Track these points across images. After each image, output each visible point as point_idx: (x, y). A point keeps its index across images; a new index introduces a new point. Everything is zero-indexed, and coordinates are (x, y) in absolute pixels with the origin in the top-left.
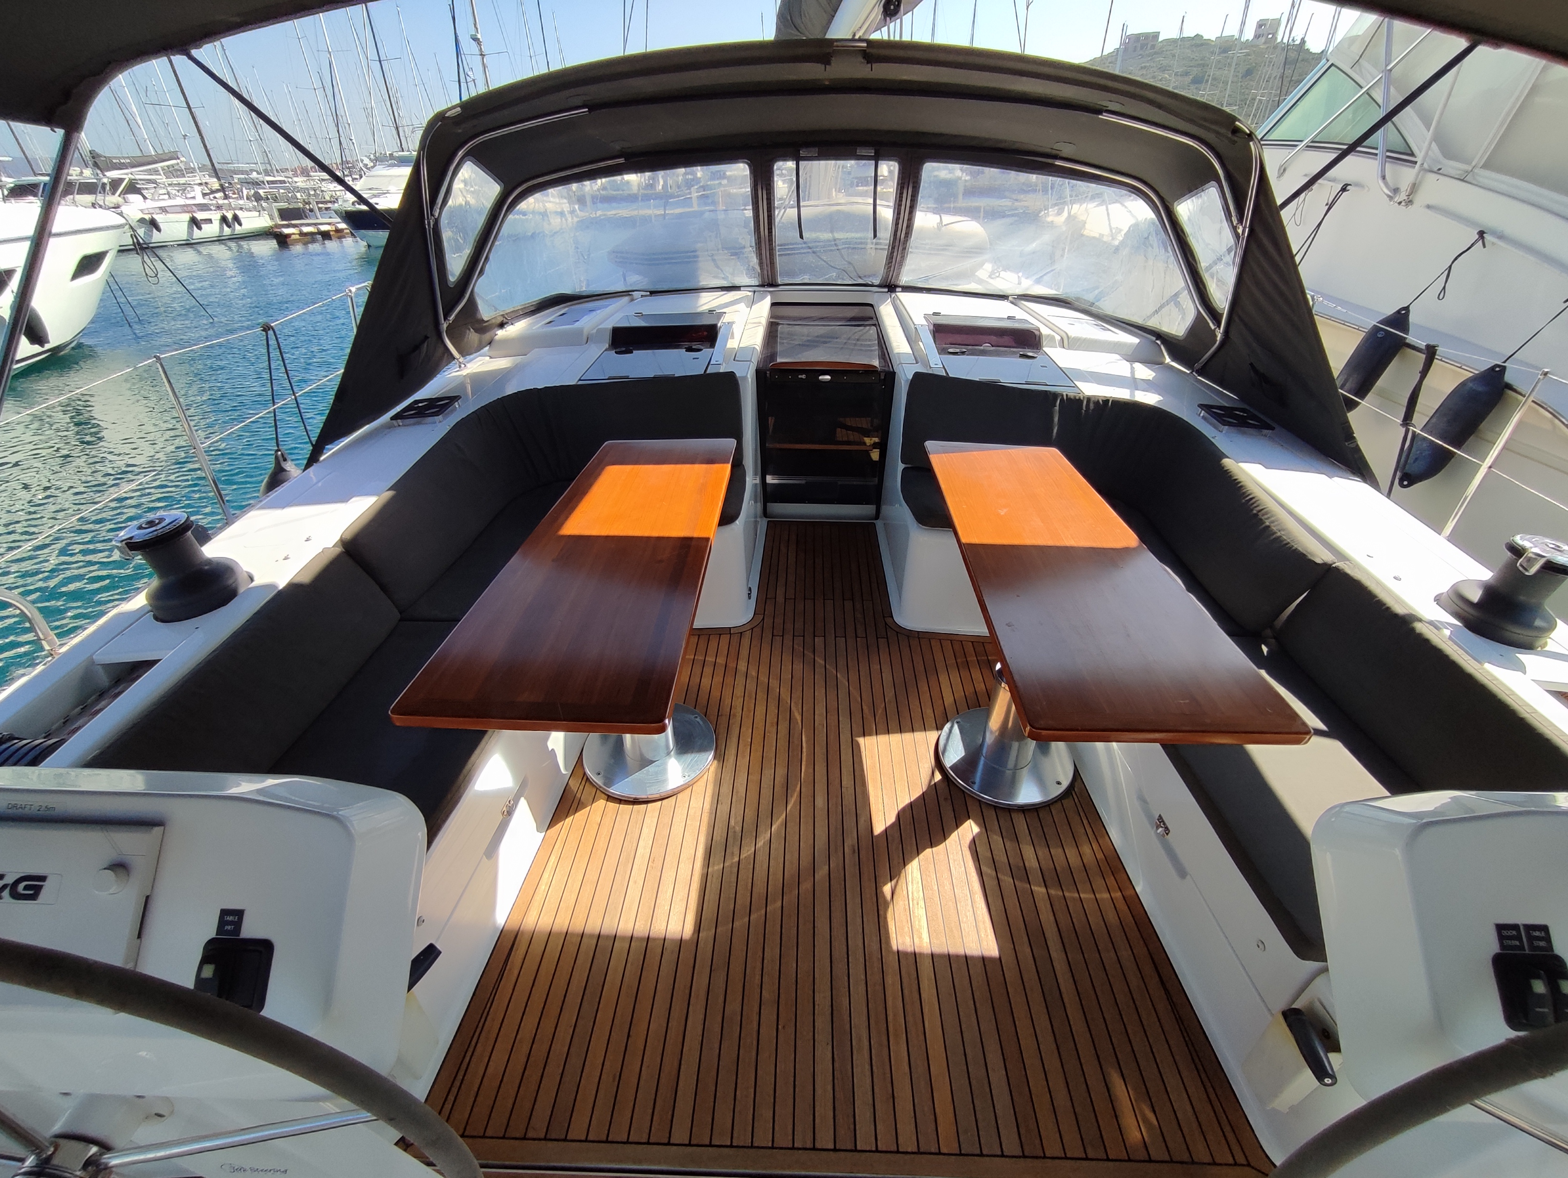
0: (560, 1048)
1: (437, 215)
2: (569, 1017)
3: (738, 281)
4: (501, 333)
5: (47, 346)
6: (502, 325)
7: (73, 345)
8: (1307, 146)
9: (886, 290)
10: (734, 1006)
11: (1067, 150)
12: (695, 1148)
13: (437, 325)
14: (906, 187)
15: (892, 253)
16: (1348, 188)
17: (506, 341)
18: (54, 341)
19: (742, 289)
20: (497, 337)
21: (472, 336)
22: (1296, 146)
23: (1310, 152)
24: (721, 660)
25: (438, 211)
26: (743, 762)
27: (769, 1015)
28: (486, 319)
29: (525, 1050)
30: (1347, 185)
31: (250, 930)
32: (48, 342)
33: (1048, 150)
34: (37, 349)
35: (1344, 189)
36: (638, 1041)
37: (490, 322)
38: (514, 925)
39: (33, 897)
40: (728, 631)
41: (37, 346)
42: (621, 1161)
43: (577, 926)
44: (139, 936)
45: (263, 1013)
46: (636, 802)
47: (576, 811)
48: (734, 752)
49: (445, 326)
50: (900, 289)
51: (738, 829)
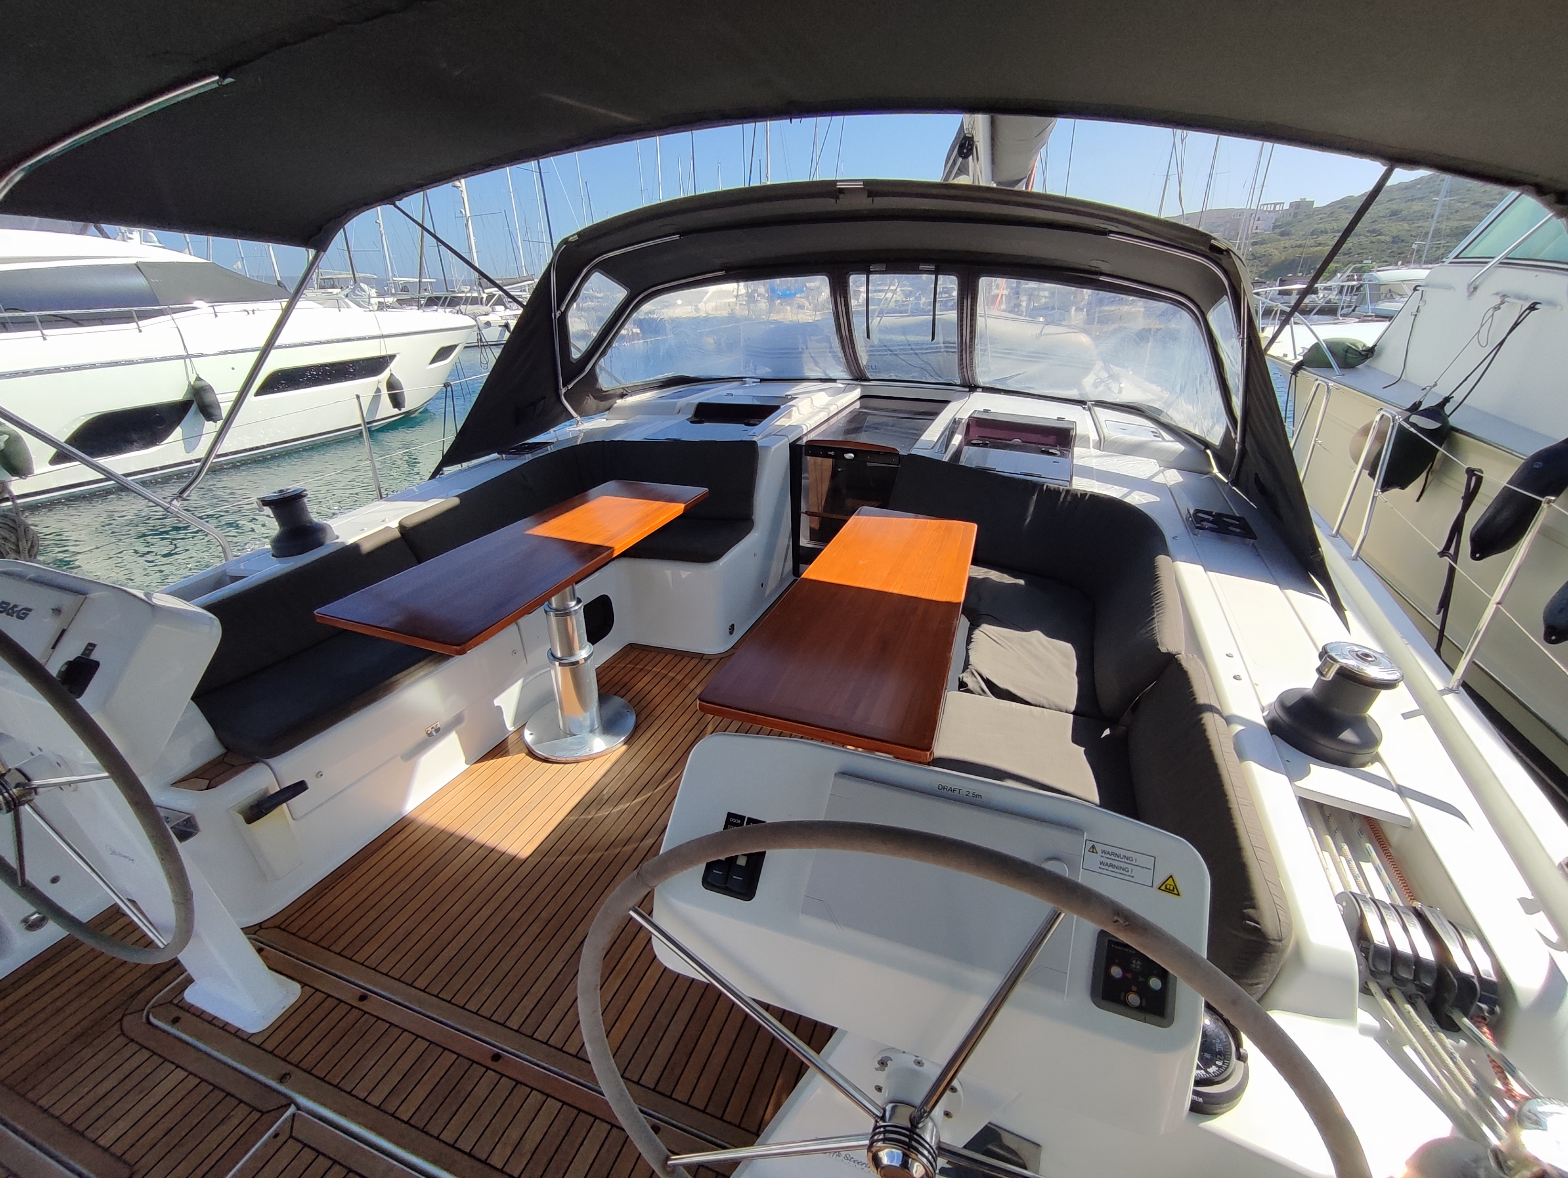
0: (387, 901)
1: (563, 309)
2: (404, 886)
3: (832, 375)
4: (619, 402)
5: (403, 410)
6: (622, 396)
7: (420, 410)
8: (1501, 263)
9: (968, 390)
10: (516, 915)
11: (1104, 267)
12: (426, 994)
13: (557, 389)
14: (965, 297)
15: (962, 355)
16: (1537, 306)
17: (622, 409)
18: (408, 406)
19: (838, 381)
20: (615, 405)
21: (590, 402)
22: (1487, 263)
23: (1503, 269)
24: (679, 677)
25: (564, 307)
26: (644, 752)
27: (535, 928)
28: (604, 389)
29: (365, 896)
30: (1536, 303)
31: (95, 656)
32: (404, 407)
33: (1087, 267)
34: (396, 411)
35: (1532, 308)
36: (436, 915)
37: (609, 392)
38: (413, 816)
39: (23, 618)
40: (701, 656)
41: (396, 409)
42: (375, 985)
43: (452, 829)
44: (54, 647)
45: (78, 700)
46: (546, 760)
47: (501, 757)
48: (642, 743)
49: (563, 391)
50: (980, 390)
51: (606, 797)
